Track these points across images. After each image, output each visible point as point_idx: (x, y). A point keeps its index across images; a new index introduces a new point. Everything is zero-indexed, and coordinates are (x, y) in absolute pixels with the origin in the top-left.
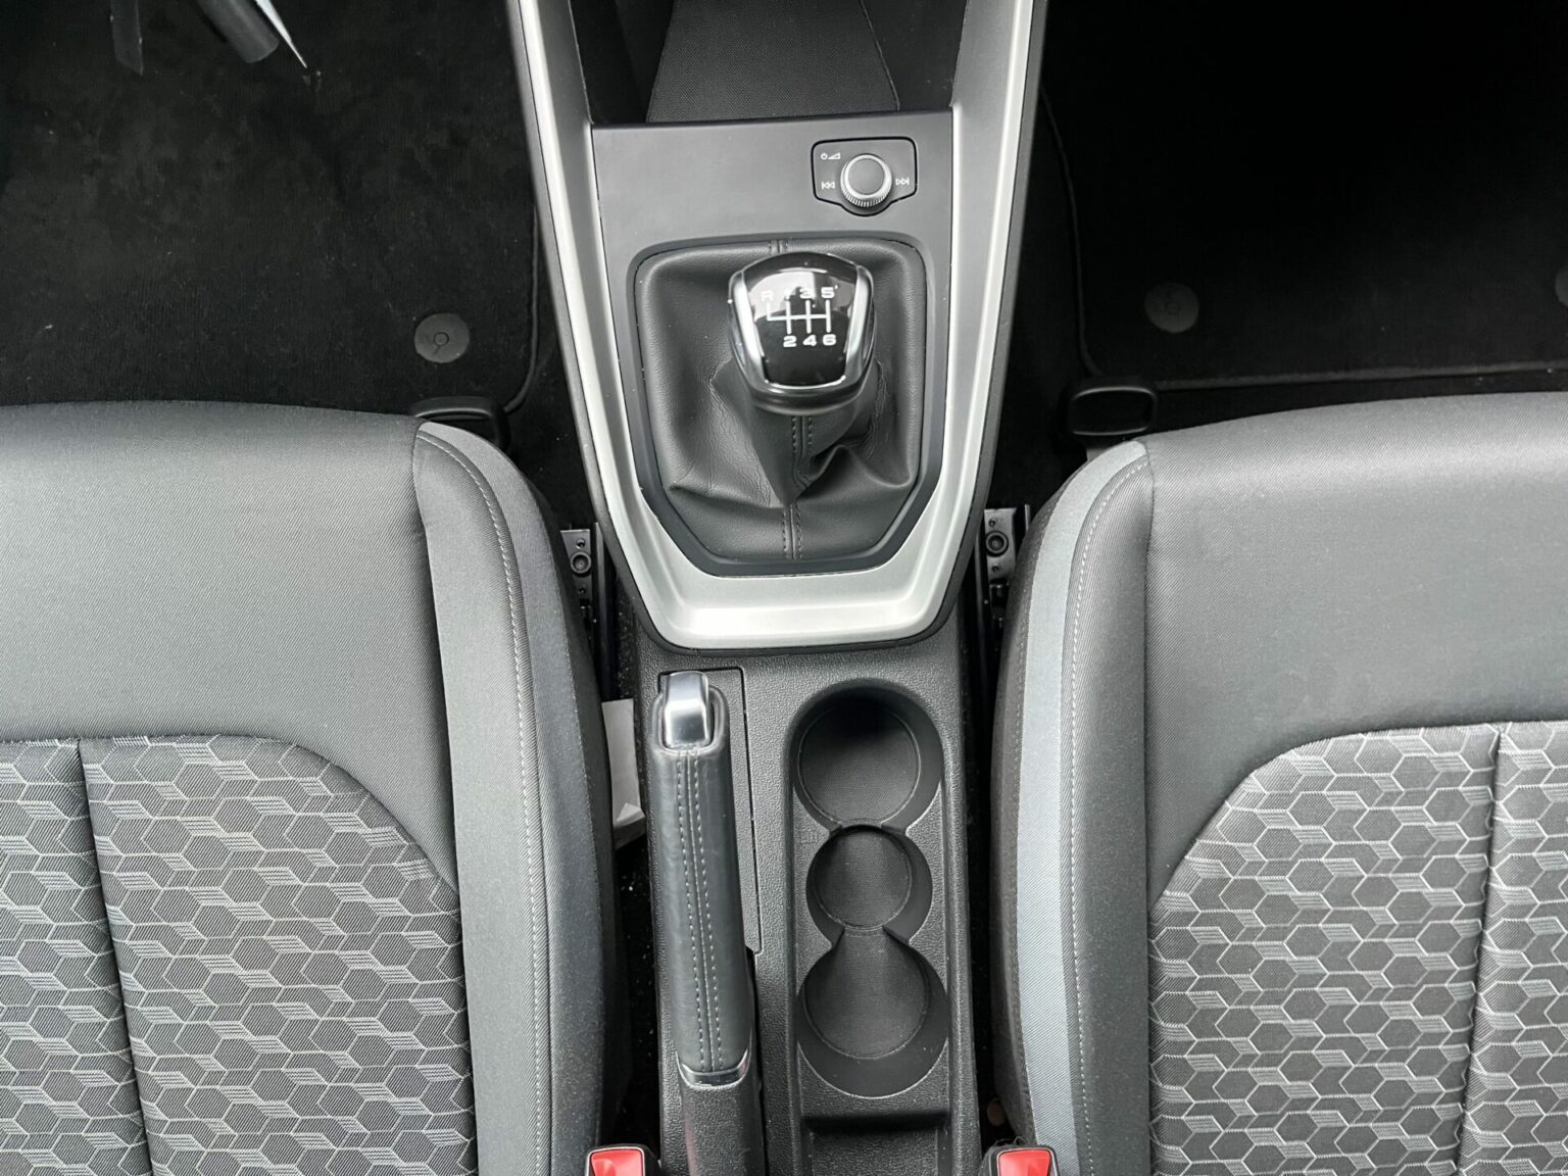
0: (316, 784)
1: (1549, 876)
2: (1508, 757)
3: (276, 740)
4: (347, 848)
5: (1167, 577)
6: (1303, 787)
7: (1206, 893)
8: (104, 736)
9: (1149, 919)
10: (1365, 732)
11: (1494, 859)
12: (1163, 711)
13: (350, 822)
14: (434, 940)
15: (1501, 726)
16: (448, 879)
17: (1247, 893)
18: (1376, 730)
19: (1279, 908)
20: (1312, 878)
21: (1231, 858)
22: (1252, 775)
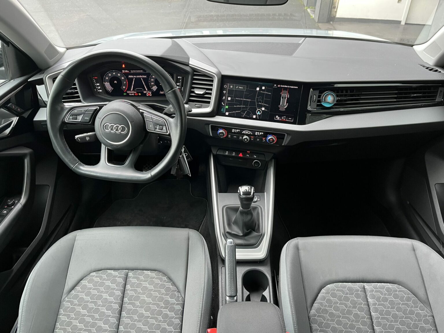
0: (165, 278)
1: (381, 311)
2: (366, 288)
3: (159, 271)
4: (168, 289)
5: (302, 253)
6: (331, 291)
7: (318, 310)
8: (133, 269)
9: (308, 317)
10: (340, 282)
11: (370, 308)
12: (305, 276)
13: (169, 285)
14: (179, 307)
15: (364, 283)
16: (184, 297)
17: (326, 311)
18: (342, 282)
19: (332, 315)
20: (336, 309)
21: (321, 304)
22: (322, 289)
